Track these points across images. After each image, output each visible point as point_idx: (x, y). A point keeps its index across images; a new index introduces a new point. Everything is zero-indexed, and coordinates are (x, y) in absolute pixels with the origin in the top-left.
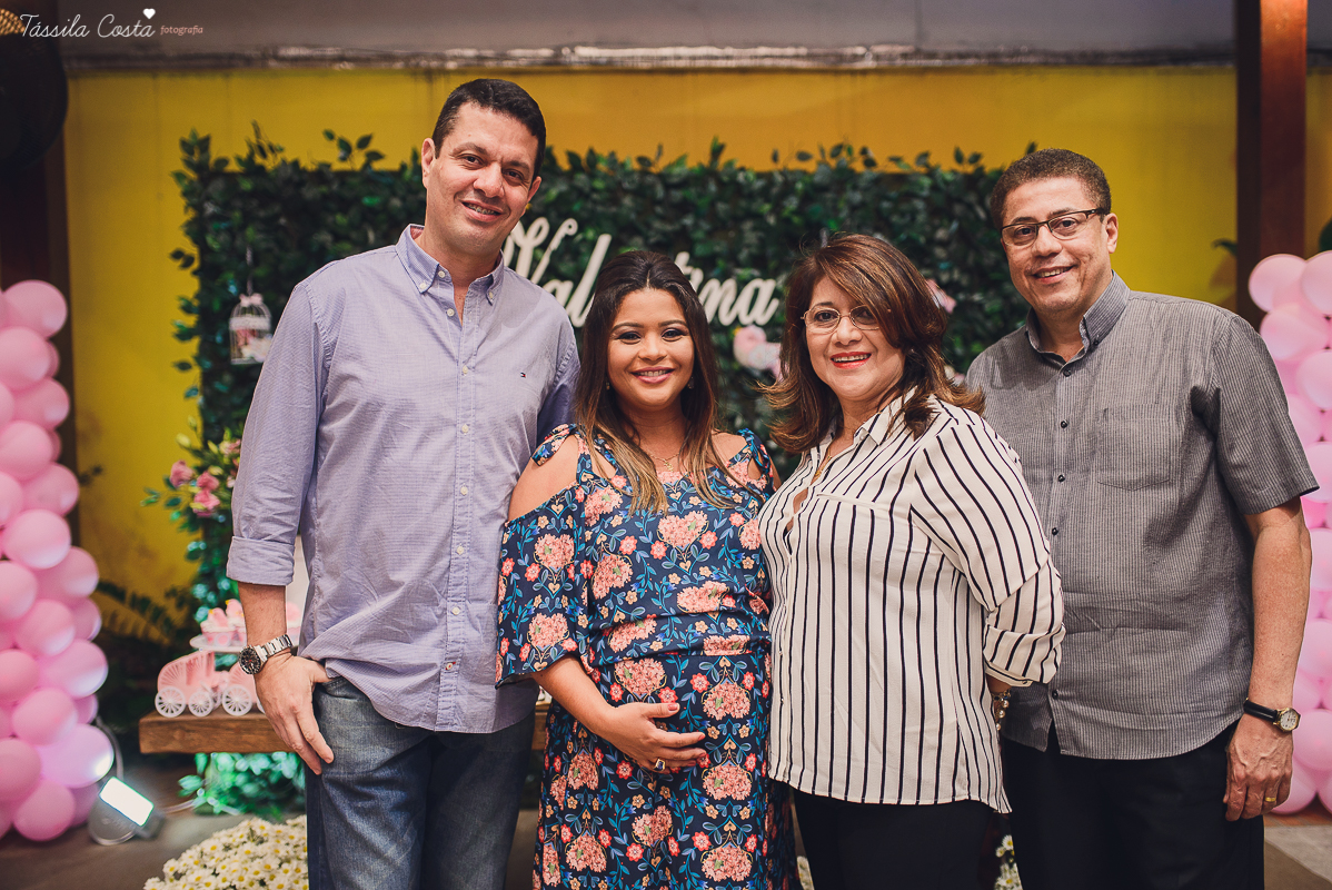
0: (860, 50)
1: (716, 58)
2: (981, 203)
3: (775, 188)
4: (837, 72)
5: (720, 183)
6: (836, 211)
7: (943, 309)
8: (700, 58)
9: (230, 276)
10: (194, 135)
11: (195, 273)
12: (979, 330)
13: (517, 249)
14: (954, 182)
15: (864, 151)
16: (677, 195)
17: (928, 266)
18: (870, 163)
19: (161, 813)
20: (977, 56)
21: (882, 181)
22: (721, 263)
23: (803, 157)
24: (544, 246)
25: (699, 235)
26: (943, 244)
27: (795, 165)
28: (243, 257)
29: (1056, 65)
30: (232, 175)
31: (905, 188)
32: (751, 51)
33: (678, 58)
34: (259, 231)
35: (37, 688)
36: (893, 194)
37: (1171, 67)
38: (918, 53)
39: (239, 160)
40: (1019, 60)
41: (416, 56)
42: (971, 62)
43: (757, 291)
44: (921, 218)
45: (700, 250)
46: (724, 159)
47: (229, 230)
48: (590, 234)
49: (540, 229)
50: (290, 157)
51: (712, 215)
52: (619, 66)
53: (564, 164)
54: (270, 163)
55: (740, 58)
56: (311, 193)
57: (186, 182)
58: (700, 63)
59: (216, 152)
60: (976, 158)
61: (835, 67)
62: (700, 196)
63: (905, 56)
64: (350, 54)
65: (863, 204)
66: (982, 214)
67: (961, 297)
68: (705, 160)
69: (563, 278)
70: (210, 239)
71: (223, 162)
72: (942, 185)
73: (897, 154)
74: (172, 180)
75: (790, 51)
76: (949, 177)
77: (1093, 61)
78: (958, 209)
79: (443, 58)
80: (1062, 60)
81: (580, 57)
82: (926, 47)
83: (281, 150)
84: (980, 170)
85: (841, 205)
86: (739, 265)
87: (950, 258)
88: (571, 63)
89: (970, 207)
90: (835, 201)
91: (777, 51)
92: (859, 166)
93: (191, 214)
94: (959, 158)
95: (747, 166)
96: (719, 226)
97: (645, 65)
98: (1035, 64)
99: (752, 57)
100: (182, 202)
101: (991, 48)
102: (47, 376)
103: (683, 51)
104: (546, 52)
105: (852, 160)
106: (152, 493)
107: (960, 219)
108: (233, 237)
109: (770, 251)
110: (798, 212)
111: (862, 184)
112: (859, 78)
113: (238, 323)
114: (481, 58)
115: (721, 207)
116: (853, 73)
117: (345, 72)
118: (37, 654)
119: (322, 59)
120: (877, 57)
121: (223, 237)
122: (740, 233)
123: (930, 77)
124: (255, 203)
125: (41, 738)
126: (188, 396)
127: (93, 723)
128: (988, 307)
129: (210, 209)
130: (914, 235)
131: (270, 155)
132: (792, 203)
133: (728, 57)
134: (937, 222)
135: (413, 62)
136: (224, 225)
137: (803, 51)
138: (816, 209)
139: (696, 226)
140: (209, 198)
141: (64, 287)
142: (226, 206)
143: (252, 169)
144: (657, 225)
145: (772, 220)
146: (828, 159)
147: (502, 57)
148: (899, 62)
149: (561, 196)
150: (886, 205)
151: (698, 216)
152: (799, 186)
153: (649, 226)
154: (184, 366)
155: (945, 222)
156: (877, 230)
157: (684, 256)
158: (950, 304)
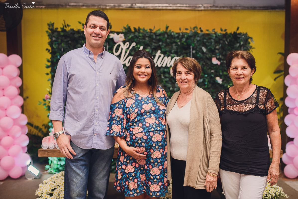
0: (200, 5)
1: (168, 7)
2: (227, 40)
3: (180, 36)
4: (195, 10)
5: (168, 35)
6: (194, 41)
7: (217, 64)
8: (164, 7)
9: (58, 54)
10: (50, 22)
11: (50, 53)
13: (122, 49)
14: (221, 36)
15: (200, 28)
16: (158, 37)
17: (214, 54)
18: (202, 31)
19: (41, 173)
20: (227, 7)
21: (204, 35)
22: (168, 53)
23: (187, 29)
24: (128, 49)
26: (218, 49)
27: (185, 31)
28: (61, 50)
29: (245, 9)
30: (59, 32)
31: (209, 37)
32: (176, 5)
33: (159, 6)
34: (64, 44)
35: (14, 145)
36: (207, 38)
37: (271, 10)
38: (214, 6)
39: (61, 28)
40: (237, 8)
41: (100, 5)
42: (226, 8)
44: (213, 43)
45: (163, 50)
46: (169, 29)
47: (58, 44)
48: (138, 46)
49: (127, 45)
50: (72, 28)
51: (166, 42)
52: (146, 8)
53: (133, 30)
54: (68, 29)
55: (173, 7)
56: (76, 36)
57: (48, 33)
58: (164, 8)
59: (55, 26)
60: (226, 30)
61: (195, 9)
62: (163, 38)
63: (211, 7)
64: (85, 5)
65: (200, 40)
66: (227, 43)
67: (222, 61)
68: (165, 30)
70: (54, 46)
71: (57, 29)
72: (218, 36)
73: (208, 29)
74: (45, 33)
75: (185, 5)
76: (219, 34)
77: (253, 8)
78: (221, 42)
79: (106, 6)
80: (246, 8)
81: (137, 6)
82: (216, 5)
83: (70, 26)
84: (226, 33)
85: (195, 40)
86: (172, 53)
87: (219, 53)
88: (135, 8)
89: (224, 41)
90: (194, 39)
91: (181, 5)
92: (199, 32)
93: (50, 40)
94: (222, 30)
95: (174, 31)
96: (167, 45)
97: (152, 8)
98: (240, 9)
99: (176, 7)
100: (48, 37)
101: (230, 5)
102: (17, 76)
103: (160, 5)
104: (129, 5)
105: (198, 30)
106: (40, 102)
107: (222, 44)
108: (59, 45)
109: (179, 50)
110: (185, 42)
111: (200, 36)
112: (200, 12)
114: (115, 6)
115: (168, 40)
116: (199, 10)
117: (84, 9)
118: (14, 137)
119: (79, 6)
120: (204, 7)
121: (57, 45)
122: (172, 46)
123: (216, 12)
124: (64, 38)
125: (15, 156)
126: (48, 80)
127: (26, 153)
129: (54, 39)
130: (211, 47)
131: (67, 27)
132: (184, 40)
133: (170, 7)
134: (216, 44)
135: (99, 7)
136: (57, 43)
137: (187, 5)
138: (189, 41)
139: (162, 45)
140: (54, 37)
141: (21, 56)
142: (57, 38)
143: (63, 30)
144: (153, 44)
145: (179, 43)
146: (192, 30)
147: (120, 6)
148: (209, 8)
149: (132, 37)
150: (205, 40)
151: (163, 42)
152: (186, 36)
154: (47, 74)
155: (218, 44)
156: (203, 46)
157: (159, 51)
158: (219, 63)
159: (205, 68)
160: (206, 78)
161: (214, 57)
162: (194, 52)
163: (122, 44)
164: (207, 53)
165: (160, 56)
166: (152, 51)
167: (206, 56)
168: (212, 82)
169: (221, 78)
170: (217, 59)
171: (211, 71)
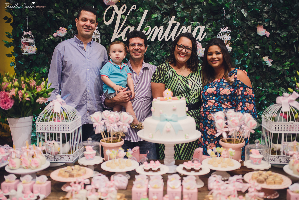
7: (265, 36)
9: (21, 25)
11: (11, 24)
12: (278, 43)
13: (116, 15)
17: (260, 21)
22: (186, 19)
24: (125, 14)
25: (179, 9)
26: (266, 12)
28: (25, 19)
43: (199, 29)
44: (259, 3)
45: (179, 15)
48: (141, 9)
49: (124, 8)
51: (184, 3)
66: (281, 1)
67: (273, 31)
69: (132, 25)
86: (193, 21)
87: (269, 17)
96: (186, 7)
107: (273, 3)
108: (22, 12)
109: (204, 16)
113: (23, 40)
121: (18, 12)
122: (194, 10)
126: (12, 65)
128: (282, 35)
130: (256, 9)
134: (264, 4)
139: (178, 6)
144: (165, 6)
145: (205, 4)
153: (162, 7)
155: (267, 4)
156: (243, 8)
157: (173, 18)
158: (268, 34)
159: (245, 43)
160: (247, 58)
161: (260, 24)
162: (228, 17)
163: (116, 7)
164: (249, 18)
165: (174, 26)
166: (163, 17)
167: (247, 24)
168: (255, 64)
169: (270, 58)
170: (265, 28)
171: (254, 47)
